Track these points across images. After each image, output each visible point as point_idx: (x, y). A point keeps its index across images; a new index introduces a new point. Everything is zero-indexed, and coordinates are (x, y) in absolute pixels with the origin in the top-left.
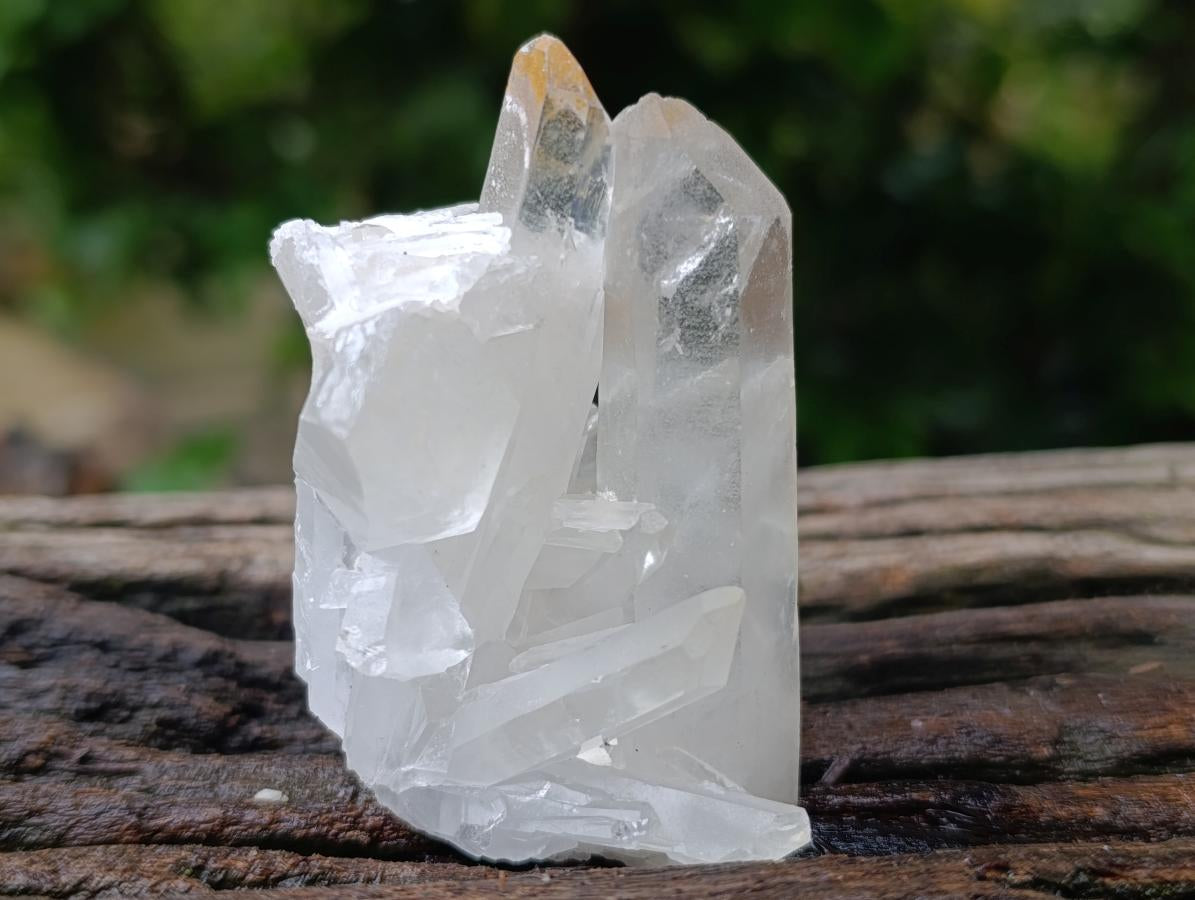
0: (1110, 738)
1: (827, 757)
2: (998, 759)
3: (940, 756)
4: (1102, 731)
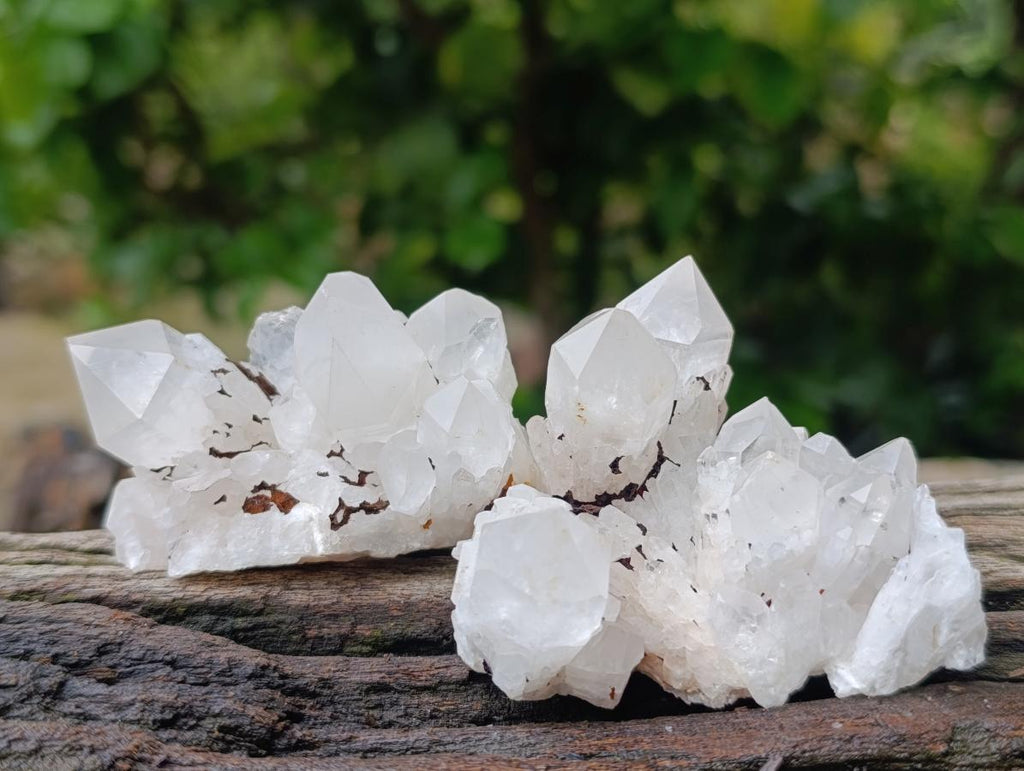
0: (994, 737)
1: (763, 755)
2: (902, 755)
3: (856, 753)
4: (988, 730)
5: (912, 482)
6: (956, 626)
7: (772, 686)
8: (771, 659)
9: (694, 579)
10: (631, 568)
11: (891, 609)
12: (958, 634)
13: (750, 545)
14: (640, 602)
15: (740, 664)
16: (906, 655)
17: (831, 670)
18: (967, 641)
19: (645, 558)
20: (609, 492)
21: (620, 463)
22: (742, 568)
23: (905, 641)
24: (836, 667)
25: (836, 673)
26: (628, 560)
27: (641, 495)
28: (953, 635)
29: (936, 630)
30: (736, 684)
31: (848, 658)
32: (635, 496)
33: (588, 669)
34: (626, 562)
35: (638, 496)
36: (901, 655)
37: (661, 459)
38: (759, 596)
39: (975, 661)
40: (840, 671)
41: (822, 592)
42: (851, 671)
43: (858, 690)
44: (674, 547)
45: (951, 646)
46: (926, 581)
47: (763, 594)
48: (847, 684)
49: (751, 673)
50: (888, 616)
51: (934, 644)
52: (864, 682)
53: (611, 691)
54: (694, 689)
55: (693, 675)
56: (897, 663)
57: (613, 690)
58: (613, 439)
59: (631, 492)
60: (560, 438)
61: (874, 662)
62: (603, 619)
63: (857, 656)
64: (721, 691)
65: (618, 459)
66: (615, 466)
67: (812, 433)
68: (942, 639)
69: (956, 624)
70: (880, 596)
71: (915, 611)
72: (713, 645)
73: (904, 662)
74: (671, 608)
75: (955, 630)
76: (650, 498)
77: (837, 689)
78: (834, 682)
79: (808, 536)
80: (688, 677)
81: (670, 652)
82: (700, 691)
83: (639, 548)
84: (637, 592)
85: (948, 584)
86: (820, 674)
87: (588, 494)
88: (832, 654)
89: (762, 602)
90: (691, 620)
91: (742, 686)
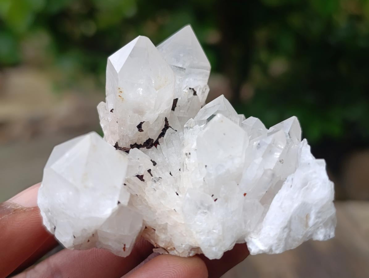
5: (298, 139)
6: (319, 215)
7: (213, 246)
8: (214, 231)
9: (178, 189)
10: (143, 180)
11: (282, 203)
12: (320, 220)
13: (206, 166)
14: (146, 198)
15: (197, 232)
16: (290, 231)
17: (248, 240)
18: (325, 225)
19: (152, 176)
20: (137, 143)
21: (143, 125)
22: (201, 179)
23: (290, 222)
24: (251, 238)
25: (251, 241)
26: (142, 176)
27: (156, 147)
28: (317, 220)
29: (308, 217)
30: (195, 245)
31: (258, 233)
32: (152, 146)
33: (108, 231)
34: (141, 177)
35: (154, 147)
36: (287, 230)
37: (167, 127)
38: (210, 197)
39: (329, 236)
40: (253, 240)
41: (245, 194)
42: (259, 240)
43: (262, 251)
44: (170, 174)
45: (316, 227)
46: (303, 187)
47: (213, 196)
48: (257, 247)
49: (203, 238)
50: (280, 207)
51: (307, 225)
52: (266, 246)
53: (123, 246)
54: (172, 247)
55: (171, 239)
56: (285, 235)
57: (125, 245)
58: (140, 111)
59: (150, 144)
60: (111, 111)
61: (272, 234)
62: (119, 203)
63: (263, 231)
64: (186, 249)
65: (141, 123)
66: (139, 127)
67: (247, 117)
68: (311, 222)
69: (319, 213)
70: (277, 196)
71: (296, 205)
72: (183, 223)
73: (289, 235)
74: (163, 202)
75: (319, 217)
76: (160, 148)
77: (251, 250)
78: (250, 246)
79: (238, 162)
80: (168, 240)
81: (160, 226)
82: (174, 248)
83: (149, 171)
84: (144, 193)
85: (315, 190)
86: (243, 242)
87: (126, 143)
88: (249, 230)
89: (212, 199)
90: (173, 209)
91: (197, 246)
